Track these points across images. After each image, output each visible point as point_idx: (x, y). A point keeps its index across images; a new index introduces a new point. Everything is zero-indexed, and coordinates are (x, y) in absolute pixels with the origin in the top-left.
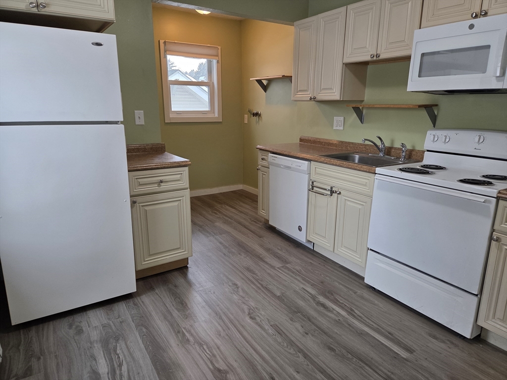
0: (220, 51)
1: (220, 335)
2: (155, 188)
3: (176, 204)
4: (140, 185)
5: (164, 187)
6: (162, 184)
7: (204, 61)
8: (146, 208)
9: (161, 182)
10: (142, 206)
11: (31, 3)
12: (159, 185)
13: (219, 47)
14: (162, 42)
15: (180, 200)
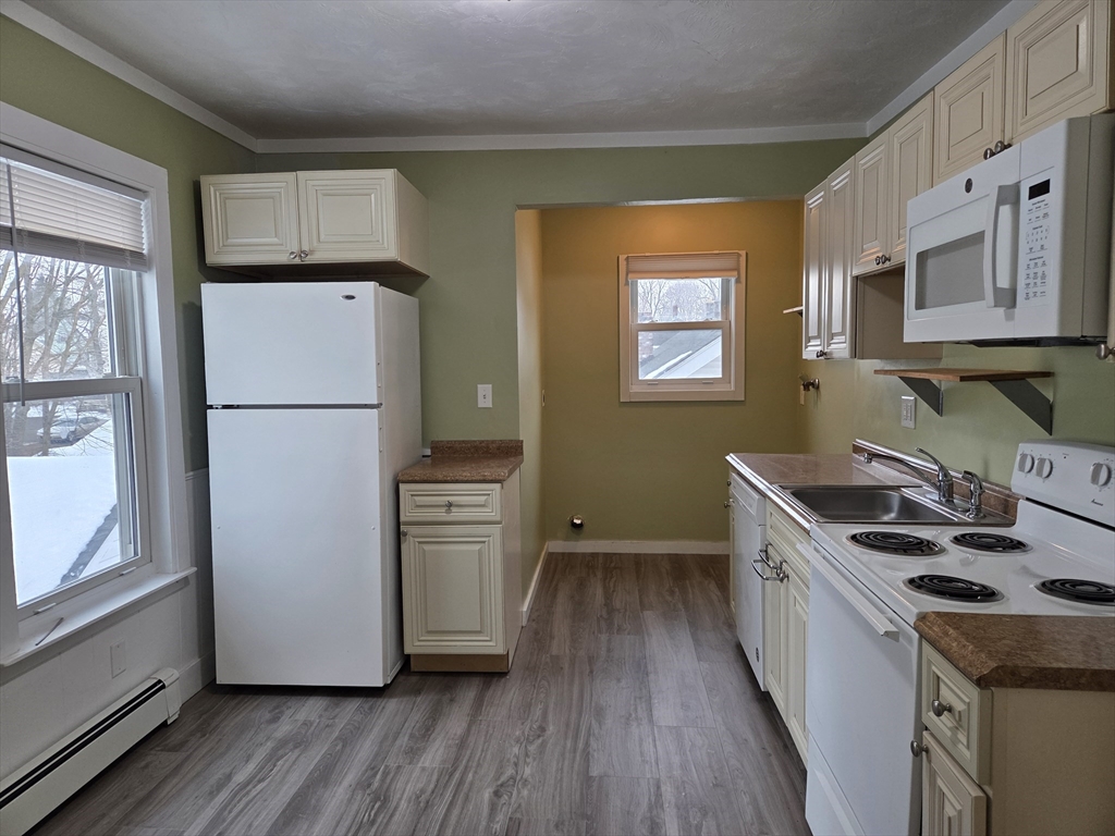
0: (743, 259)
1: (418, 797)
2: (441, 515)
3: (477, 547)
4: (418, 506)
5: (456, 514)
6: (453, 509)
7: (718, 281)
8: (426, 547)
9: (450, 505)
10: (419, 543)
11: (292, 253)
12: (448, 511)
13: (743, 253)
14: (622, 258)
15: (484, 542)
